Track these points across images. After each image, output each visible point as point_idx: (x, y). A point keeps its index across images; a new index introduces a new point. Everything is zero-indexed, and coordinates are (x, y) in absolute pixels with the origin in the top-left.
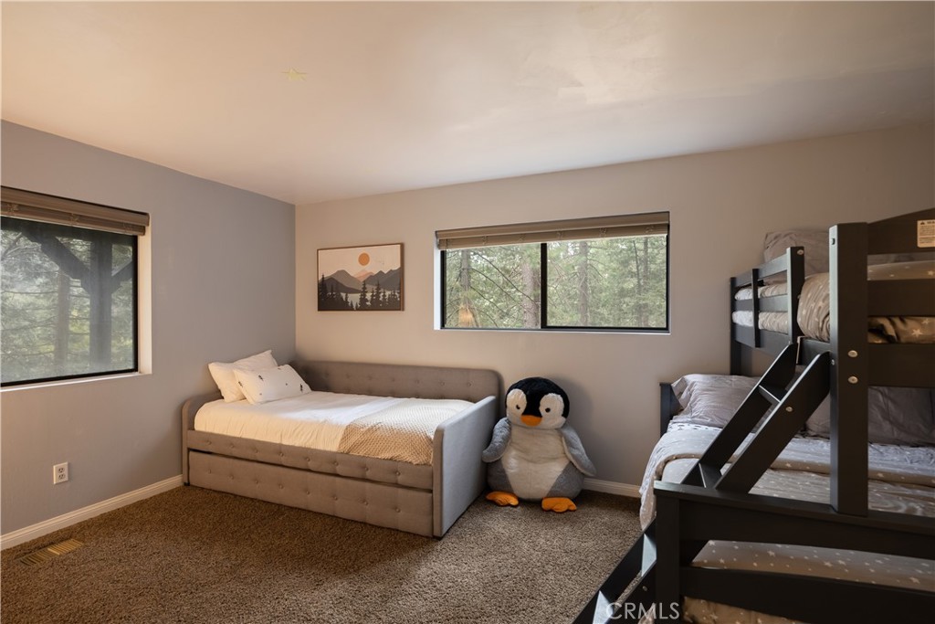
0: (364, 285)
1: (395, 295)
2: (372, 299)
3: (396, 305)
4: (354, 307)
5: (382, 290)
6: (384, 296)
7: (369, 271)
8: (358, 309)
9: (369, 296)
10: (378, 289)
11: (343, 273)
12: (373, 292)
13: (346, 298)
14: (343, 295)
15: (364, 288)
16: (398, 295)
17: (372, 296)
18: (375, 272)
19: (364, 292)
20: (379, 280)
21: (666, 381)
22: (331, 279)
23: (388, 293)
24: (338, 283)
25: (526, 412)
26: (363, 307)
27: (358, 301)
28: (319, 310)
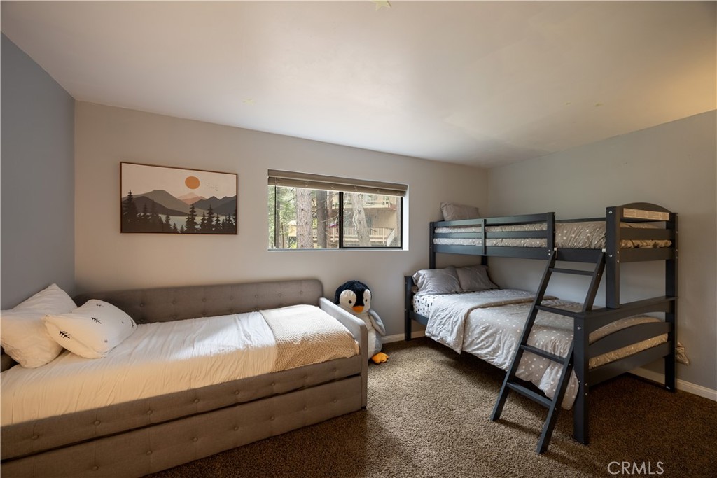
0: (193, 208)
1: (230, 220)
2: (203, 223)
3: (230, 229)
4: (179, 229)
5: (215, 215)
6: (218, 220)
7: (199, 196)
8: (183, 232)
9: (198, 220)
10: (210, 213)
11: (163, 193)
12: (204, 216)
13: (167, 220)
14: (163, 217)
15: (193, 211)
16: (233, 221)
17: (203, 220)
18: (207, 197)
19: (192, 215)
20: (212, 206)
21: (409, 275)
22: (143, 198)
23: (222, 218)
24: (153, 203)
25: (356, 304)
26: (191, 229)
27: (184, 224)
28: (122, 231)
